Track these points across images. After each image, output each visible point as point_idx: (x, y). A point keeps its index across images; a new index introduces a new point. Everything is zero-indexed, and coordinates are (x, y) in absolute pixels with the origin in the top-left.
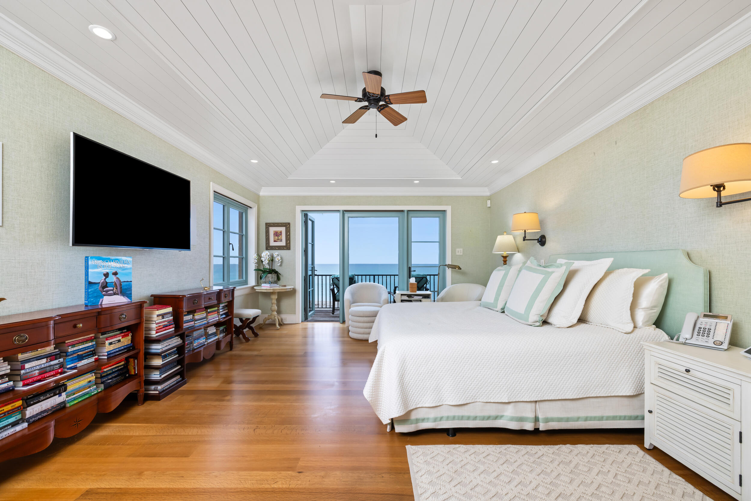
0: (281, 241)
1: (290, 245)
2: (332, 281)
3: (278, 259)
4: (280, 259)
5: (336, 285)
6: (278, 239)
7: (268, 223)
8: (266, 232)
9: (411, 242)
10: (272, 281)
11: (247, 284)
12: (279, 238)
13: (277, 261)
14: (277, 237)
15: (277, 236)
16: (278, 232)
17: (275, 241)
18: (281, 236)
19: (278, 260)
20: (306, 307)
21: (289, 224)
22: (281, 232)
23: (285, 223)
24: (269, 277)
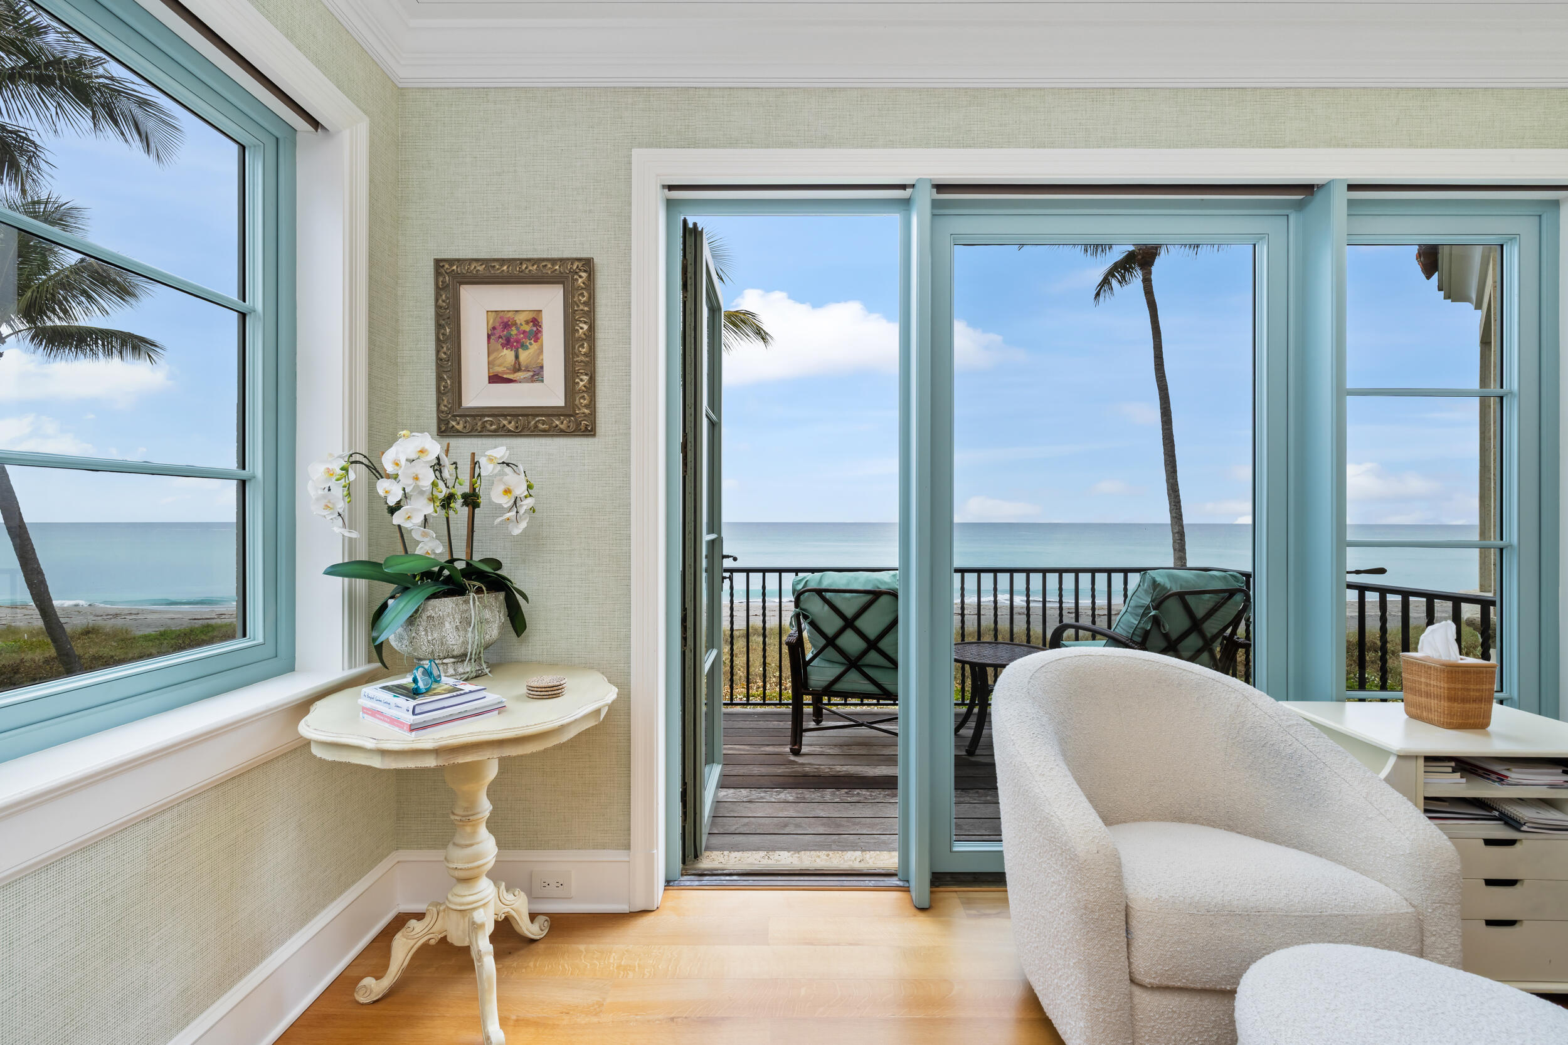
0: (537, 375)
1: (592, 405)
2: (797, 603)
3: (507, 491)
4: (521, 490)
5: (813, 624)
6: (517, 368)
7: (451, 262)
8: (438, 316)
9: (1341, 393)
10: (465, 643)
11: (289, 667)
12: (524, 356)
13: (499, 507)
14: (508, 355)
15: (508, 343)
16: (520, 319)
17: (495, 379)
18: (533, 347)
19: (506, 502)
20: (690, 782)
21: (588, 264)
22: (536, 321)
23: (562, 261)
24: (436, 622)
